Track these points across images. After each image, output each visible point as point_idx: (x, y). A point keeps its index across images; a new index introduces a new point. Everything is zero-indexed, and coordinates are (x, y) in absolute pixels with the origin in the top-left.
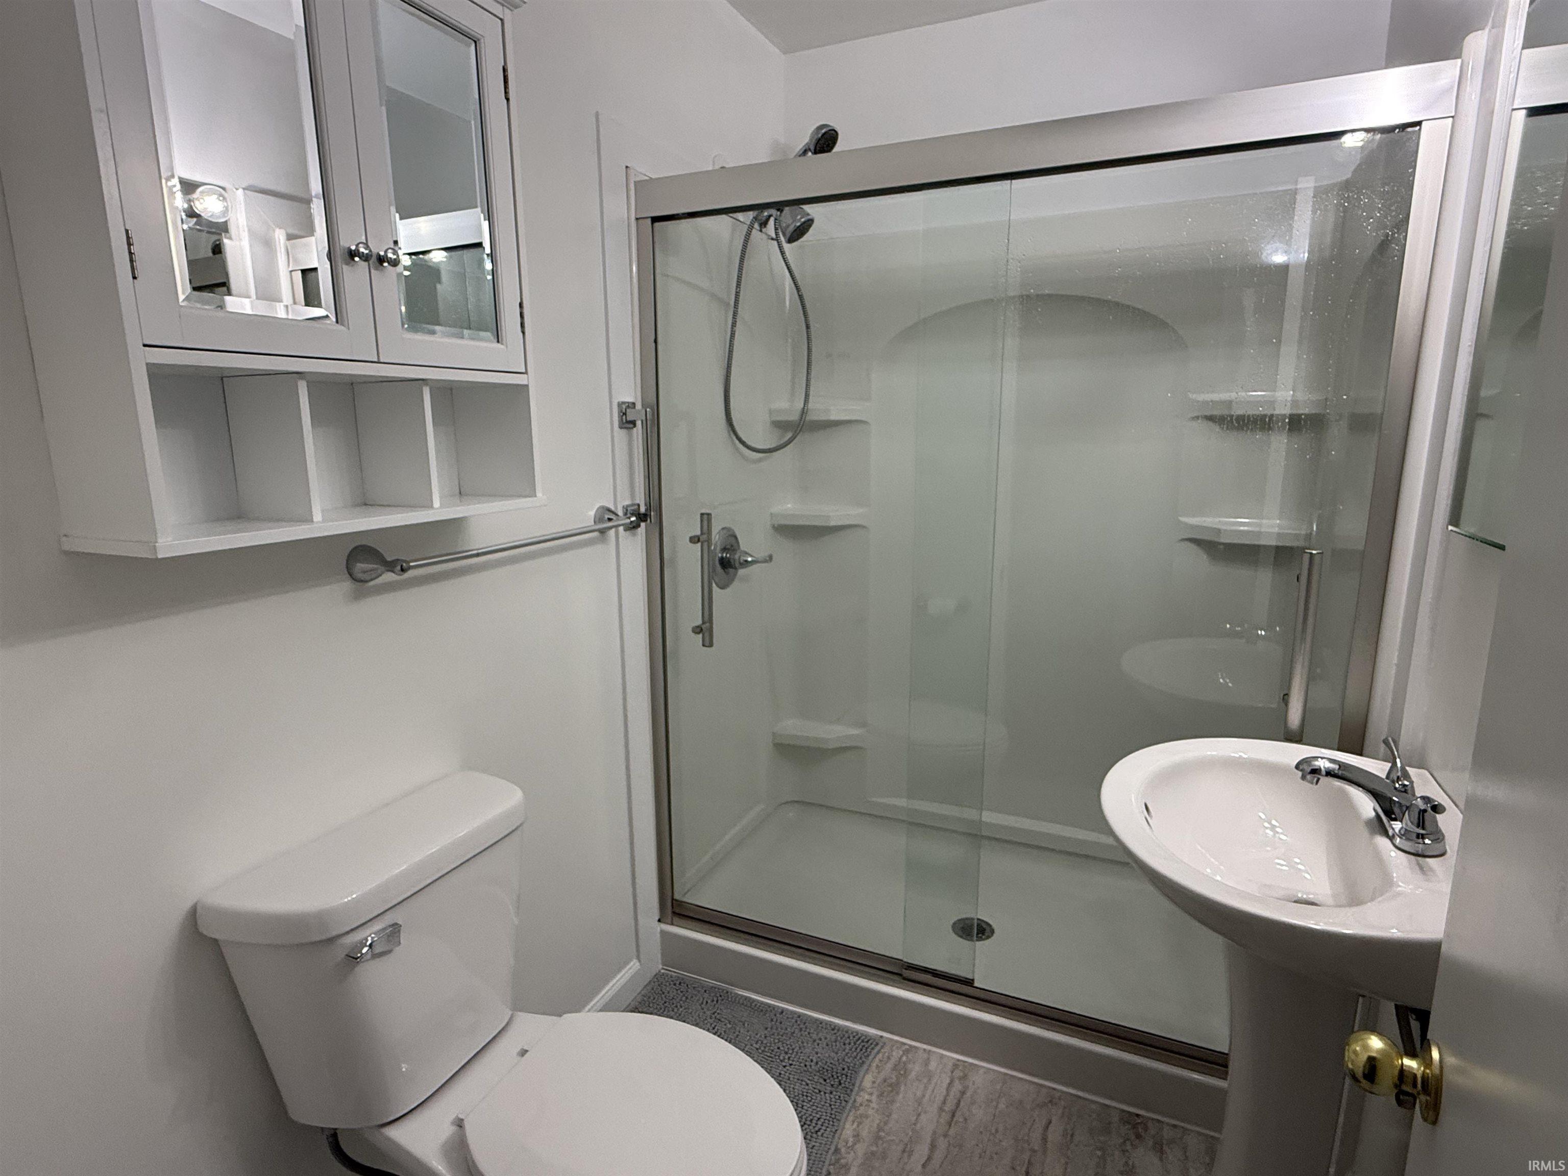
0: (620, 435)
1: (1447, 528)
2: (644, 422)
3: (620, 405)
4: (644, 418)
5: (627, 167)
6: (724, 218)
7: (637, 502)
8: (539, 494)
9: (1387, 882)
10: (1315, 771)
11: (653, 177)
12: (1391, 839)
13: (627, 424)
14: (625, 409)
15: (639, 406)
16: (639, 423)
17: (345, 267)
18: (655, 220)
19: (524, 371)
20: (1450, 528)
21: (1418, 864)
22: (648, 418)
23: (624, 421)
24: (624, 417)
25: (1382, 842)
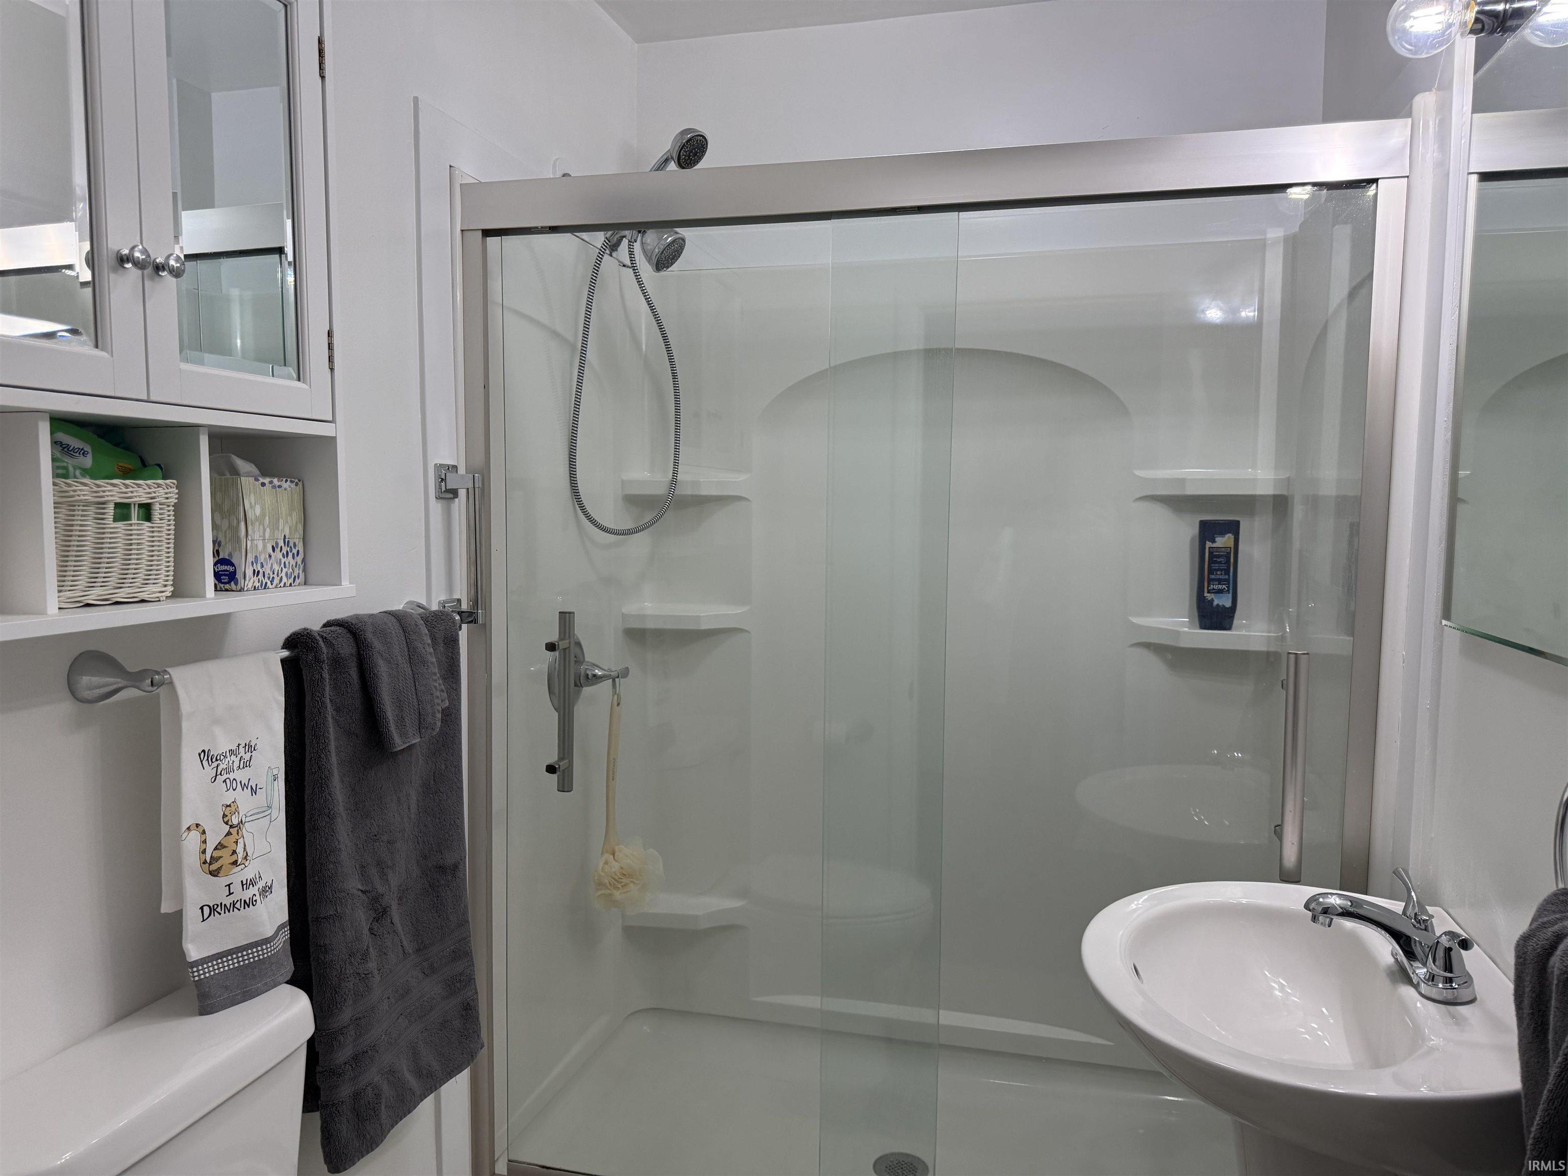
0: (436, 508)
1: (1441, 623)
2: (471, 491)
3: (439, 467)
4: (470, 485)
5: (450, 166)
6: (568, 236)
7: (456, 596)
8: (345, 583)
9: (1417, 1037)
10: (1326, 911)
11: (482, 181)
12: (1416, 987)
13: (448, 494)
14: (444, 473)
15: (462, 470)
16: (462, 493)
17: (112, 276)
18: (487, 233)
19: (331, 419)
20: (1444, 622)
21: (1449, 1012)
22: (476, 486)
23: (443, 489)
24: (443, 484)
25: (1408, 991)
